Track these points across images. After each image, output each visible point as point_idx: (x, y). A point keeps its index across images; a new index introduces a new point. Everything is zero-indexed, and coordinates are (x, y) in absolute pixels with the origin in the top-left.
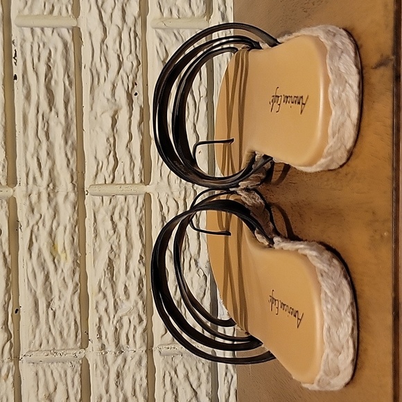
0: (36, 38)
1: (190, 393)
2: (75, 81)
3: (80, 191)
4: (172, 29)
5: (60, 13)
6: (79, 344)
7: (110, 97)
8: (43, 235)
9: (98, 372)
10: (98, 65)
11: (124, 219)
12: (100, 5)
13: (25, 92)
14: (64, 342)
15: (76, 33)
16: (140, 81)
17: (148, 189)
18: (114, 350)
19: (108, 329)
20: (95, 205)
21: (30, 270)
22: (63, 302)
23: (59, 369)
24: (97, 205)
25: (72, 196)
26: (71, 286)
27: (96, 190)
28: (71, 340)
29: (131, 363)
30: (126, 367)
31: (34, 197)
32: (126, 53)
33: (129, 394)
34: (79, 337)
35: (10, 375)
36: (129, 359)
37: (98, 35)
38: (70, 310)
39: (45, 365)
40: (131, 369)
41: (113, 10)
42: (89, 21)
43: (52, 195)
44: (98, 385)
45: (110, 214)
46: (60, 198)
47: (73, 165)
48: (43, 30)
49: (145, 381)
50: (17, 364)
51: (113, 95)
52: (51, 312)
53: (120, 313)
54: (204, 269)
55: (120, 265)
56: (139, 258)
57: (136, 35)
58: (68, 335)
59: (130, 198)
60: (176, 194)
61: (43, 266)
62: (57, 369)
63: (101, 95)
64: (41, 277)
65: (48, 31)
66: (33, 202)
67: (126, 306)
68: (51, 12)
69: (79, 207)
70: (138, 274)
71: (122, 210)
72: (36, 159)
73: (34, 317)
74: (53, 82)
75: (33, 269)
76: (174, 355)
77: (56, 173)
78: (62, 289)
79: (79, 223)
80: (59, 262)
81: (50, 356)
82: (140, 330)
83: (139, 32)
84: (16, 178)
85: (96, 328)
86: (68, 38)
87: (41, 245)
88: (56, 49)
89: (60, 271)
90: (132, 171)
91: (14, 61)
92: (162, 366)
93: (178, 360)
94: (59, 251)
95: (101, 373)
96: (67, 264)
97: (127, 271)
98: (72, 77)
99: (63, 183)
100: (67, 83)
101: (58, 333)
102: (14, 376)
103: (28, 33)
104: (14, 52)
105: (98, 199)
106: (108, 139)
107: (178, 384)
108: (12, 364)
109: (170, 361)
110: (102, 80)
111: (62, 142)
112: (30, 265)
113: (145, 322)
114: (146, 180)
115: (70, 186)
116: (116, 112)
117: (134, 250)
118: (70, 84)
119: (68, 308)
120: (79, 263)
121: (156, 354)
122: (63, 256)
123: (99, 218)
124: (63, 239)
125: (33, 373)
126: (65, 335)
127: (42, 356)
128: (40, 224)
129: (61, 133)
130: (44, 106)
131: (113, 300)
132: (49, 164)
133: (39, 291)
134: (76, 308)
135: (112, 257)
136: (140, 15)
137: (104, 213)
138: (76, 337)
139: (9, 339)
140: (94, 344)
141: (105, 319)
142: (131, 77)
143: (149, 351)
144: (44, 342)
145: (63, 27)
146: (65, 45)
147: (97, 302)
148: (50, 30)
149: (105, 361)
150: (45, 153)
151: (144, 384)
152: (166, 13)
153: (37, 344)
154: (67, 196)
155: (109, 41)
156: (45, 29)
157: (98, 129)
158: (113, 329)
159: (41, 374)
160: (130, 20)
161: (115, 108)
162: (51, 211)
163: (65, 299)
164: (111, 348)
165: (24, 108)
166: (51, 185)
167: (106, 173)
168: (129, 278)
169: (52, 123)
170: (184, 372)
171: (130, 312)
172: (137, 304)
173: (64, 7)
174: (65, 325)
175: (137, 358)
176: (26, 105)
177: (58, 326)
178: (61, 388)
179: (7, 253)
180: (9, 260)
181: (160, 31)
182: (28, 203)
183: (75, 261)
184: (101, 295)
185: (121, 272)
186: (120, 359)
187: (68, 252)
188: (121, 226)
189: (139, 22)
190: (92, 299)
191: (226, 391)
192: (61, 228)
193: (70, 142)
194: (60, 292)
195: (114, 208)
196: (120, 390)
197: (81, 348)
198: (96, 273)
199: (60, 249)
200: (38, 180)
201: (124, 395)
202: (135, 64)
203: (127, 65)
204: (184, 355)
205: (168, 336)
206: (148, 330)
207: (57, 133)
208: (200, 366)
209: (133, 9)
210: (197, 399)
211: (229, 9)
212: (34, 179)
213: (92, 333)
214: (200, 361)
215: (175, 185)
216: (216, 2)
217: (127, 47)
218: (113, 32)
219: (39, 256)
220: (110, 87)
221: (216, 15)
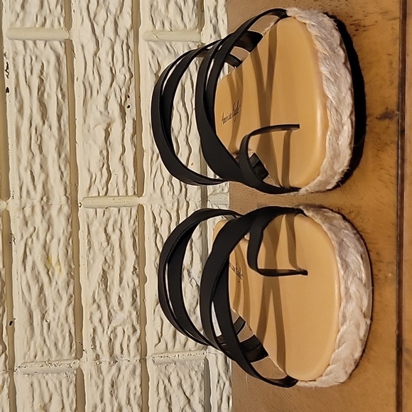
0: (28, 51)
1: (183, 400)
2: (67, 95)
3: (74, 204)
4: (164, 41)
5: (52, 25)
6: (74, 355)
7: (103, 110)
8: (37, 247)
9: (93, 381)
10: (91, 78)
11: (117, 231)
12: (92, 17)
13: (18, 105)
14: (59, 353)
15: (68, 45)
16: (132, 94)
17: (141, 200)
18: (108, 360)
19: (103, 339)
20: (88, 217)
21: (24, 283)
22: (57, 314)
23: (54, 380)
24: (91, 217)
25: (66, 209)
26: (65, 298)
27: (90, 202)
28: (66, 351)
29: (126, 373)
30: (121, 376)
31: (28, 211)
32: (118, 66)
33: (124, 402)
34: (74, 348)
35: (5, 387)
36: (123, 368)
37: (91, 47)
38: (64, 322)
39: (40, 376)
40: (125, 378)
41: (105, 23)
42: (81, 34)
43: (45, 208)
44: (93, 395)
45: (103, 226)
46: (54, 211)
47: (66, 178)
48: (35, 43)
49: (139, 390)
50: (11, 375)
51: (106, 108)
52: (45, 324)
53: (113, 324)
54: (197, 279)
55: (114, 276)
56: (132, 269)
57: (128, 47)
58: (63, 346)
59: (124, 211)
60: (169, 206)
61: (37, 278)
62: (52, 379)
63: (94, 107)
64: (35, 290)
65: (41, 44)
66: (27, 215)
67: (120, 317)
68: (44, 25)
69: (73, 221)
70: (131, 285)
71: (115, 222)
72: (29, 172)
73: (28, 329)
74: (46, 95)
75: (28, 282)
76: (168, 364)
77: (49, 186)
78: (57, 301)
79: (73, 236)
80: (53, 274)
81: (45, 367)
82: (134, 340)
83: (131, 44)
84: (9, 191)
85: (90, 339)
86: (61, 51)
87: (35, 258)
88: (49, 62)
89: (54, 283)
90: (125, 183)
91: (5, 73)
92: (156, 375)
93: (171, 368)
94: (53, 264)
95: (96, 383)
96: (61, 275)
97: (121, 283)
98: (65, 90)
99: (57, 196)
100: (60, 96)
101: (53, 344)
102: (9, 388)
103: (20, 45)
104: (6, 65)
105: (92, 212)
106: (101, 152)
107: (171, 392)
108: (7, 375)
109: (163, 370)
110: (95, 93)
111: (56, 156)
112: (24, 277)
113: (138, 332)
114: (139, 191)
115: (64, 198)
116: (109, 125)
117: (128, 262)
118: (63, 96)
119: (63, 319)
120: (73, 275)
121: (149, 363)
122: (57, 269)
123: (93, 230)
124: (57, 251)
125: (28, 384)
126: (60, 345)
127: (36, 367)
128: (34, 237)
129: (54, 146)
130: (37, 119)
131: (107, 311)
132: (43, 177)
133: (34, 303)
134: (71, 319)
135: (106, 269)
136: (132, 28)
137: (98, 225)
138: (71, 348)
139: (4, 351)
140: (88, 355)
141: (99, 330)
142: (124, 90)
143: (143, 360)
144: (39, 354)
145: (55, 40)
146: (58, 58)
147: (91, 313)
148: (43, 43)
149: (99, 370)
150: (39, 167)
151: (139, 393)
152: (158, 25)
153: (32, 355)
154: (60, 209)
155: (102, 53)
156: (38, 42)
157: (91, 142)
158: (107, 339)
159: (36, 385)
160: (122, 33)
161: (108, 121)
162: (45, 225)
163: (59, 310)
164: (105, 358)
165: (17, 122)
166: (45, 198)
167: (99, 185)
168: (123, 289)
169: (45, 136)
170: (178, 380)
171: (124, 322)
172: (131, 314)
173: (56, 20)
174: (59, 336)
175: (131, 367)
176: (19, 118)
177: (53, 337)
178: (56, 398)
179: (1, 267)
180: (3, 273)
181: (152, 44)
182: (22, 216)
183: (69, 273)
184: (95, 306)
185: (115, 283)
186: (114, 369)
187: (62, 264)
188: (115, 238)
189: (132, 34)
190: (86, 310)
191: (219, 397)
192: (55, 240)
193: (63, 156)
194: (54, 304)
195: (108, 220)
196: (114, 399)
197: (76, 358)
198: (90, 284)
199: (54, 261)
200: (32, 193)
201: (119, 404)
202: (128, 77)
203: (120, 77)
204: (178, 364)
205: (162, 345)
206: (141, 341)
207: (50, 145)
208: (193, 373)
209: (126, 22)
210: (190, 406)
211: (220, 22)
212: (28, 192)
213: (87, 344)
214: (193, 369)
215: (168, 197)
216: (208, 14)
217: (120, 59)
218: (105, 45)
219: (33, 269)
220: (103, 99)
221: (208, 28)
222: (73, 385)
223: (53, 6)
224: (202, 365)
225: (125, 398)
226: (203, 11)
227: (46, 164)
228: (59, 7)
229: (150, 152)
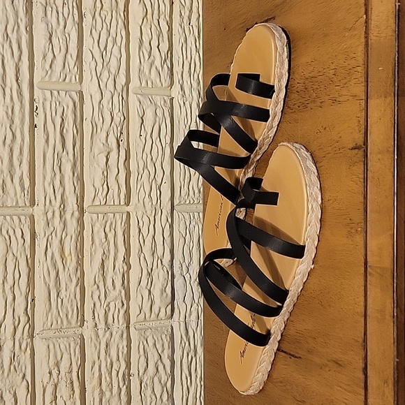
0: (54, 98)
1: (156, 356)
2: (80, 131)
3: (82, 211)
4: (148, 95)
5: (71, 80)
6: (79, 324)
7: (104, 142)
8: (56, 243)
9: (93, 344)
10: (97, 119)
11: (113, 231)
12: (98, 76)
13: (46, 137)
14: (69, 322)
15: (81, 94)
16: (125, 132)
18: (104, 327)
19: (100, 312)
20: (92, 220)
21: (45, 269)
22: (68, 292)
23: (65, 343)
24: (94, 220)
25: (76, 214)
26: (74, 281)
27: (92, 209)
28: (74, 321)
29: (116, 337)
30: (112, 339)
31: (50, 215)
32: (116, 111)
33: (114, 359)
34: (79, 318)
35: (28, 349)
36: (114, 333)
37: (98, 96)
38: (73, 299)
39: (54, 340)
40: (116, 340)
41: (108, 80)
42: (90, 87)
43: (62, 213)
44: (92, 354)
45: (103, 227)
46: (68, 216)
47: (78, 191)
48: (58, 92)
49: (126, 348)
50: (32, 341)
51: (107, 141)
52: (60, 300)
53: (108, 300)
54: (167, 266)
55: (109, 264)
56: (123, 259)
57: (123, 98)
58: (72, 317)
59: (117, 216)
60: (149, 212)
61: (55, 265)
62: (63, 343)
63: (98, 140)
64: (53, 274)
65: (63, 93)
66: (49, 218)
67: (113, 294)
68: (65, 80)
69: (81, 222)
70: (121, 271)
71: (112, 223)
72: (52, 187)
73: (48, 304)
74: (65, 130)
75: (48, 268)
76: (146, 330)
77: (65, 197)
78: (68, 283)
79: (80, 234)
80: (66, 263)
81: (57, 333)
82: (122, 312)
83: (125, 97)
84: (35, 200)
85: (91, 311)
86: (77, 101)
87: (54, 250)
88: (68, 107)
89: (67, 269)
90: (119, 196)
91: (35, 114)
92: (137, 338)
93: (148, 333)
94: (66, 255)
95: (95, 345)
96: (72, 263)
97: (114, 269)
98: (78, 127)
99: (70, 204)
100: (75, 132)
101: (65, 315)
102: (30, 350)
103: (48, 94)
104: (35, 108)
105: (95, 216)
106: (103, 172)
107: (148, 350)
108: (29, 340)
109: (143, 334)
110: (99, 130)
111: (71, 175)
112: (45, 265)
113: (125, 305)
114: (127, 204)
115: (76, 206)
116: (109, 153)
117: (119, 254)
118: (77, 131)
119: (72, 296)
121: (132, 329)
122: (69, 259)
123: (95, 230)
124: (69, 246)
125: (46, 347)
126: (70, 317)
127: (51, 334)
128: (54, 235)
129: (70, 167)
130: (59, 147)
131: (104, 290)
132: (61, 189)
133: (52, 284)
134: (78, 297)
135: (104, 259)
136: (125, 84)
137: (99, 226)
138: (77, 318)
139: (28, 321)
140: (89, 324)
141: (98, 305)
142: (119, 128)
143: (128, 327)
144: (55, 322)
145: (73, 91)
146: (74, 104)
147: (92, 292)
149: (97, 336)
150: (59, 182)
151: (125, 352)
152: (144, 84)
153: (49, 324)
154: (73, 214)
155: (105, 102)
156: (60, 92)
157: (95, 165)
158: (104, 312)
159: (51, 347)
160: (119, 88)
161: (108, 151)
162: (62, 225)
163: (69, 290)
164: (102, 326)
165: (44, 149)
166: (62, 206)
167: (101, 197)
168: (116, 274)
169: (63, 160)
170: (153, 341)
171: (116, 299)
172: (121, 292)
173: (74, 77)
174: (69, 309)
175: (120, 332)
176: (46, 147)
177: (65, 310)
178: (66, 356)
179: (29, 257)
180: (29, 261)
181: (139, 96)
182: (45, 219)
183: (77, 262)
184: (96, 286)
185: (109, 270)
186: (108, 334)
187: (73, 255)
188: (111, 236)
189: (125, 89)
190: (88, 290)
191: (181, 354)
192: (69, 237)
193: (76, 175)
194: (66, 284)
195: (106, 222)
196: (108, 356)
197: (80, 326)
198: (91, 271)
199: (67, 253)
200: (53, 202)
201: (111, 360)
202: (122, 119)
203: (117, 119)
204: (153, 329)
205: (142, 316)
206: (127, 312)
207: (67, 168)
208: (164, 336)
209: (122, 80)
210: (161, 361)
211: (185, 83)
212: (50, 201)
213: (88, 316)
214: (163, 333)
215: (148, 206)
216: (177, 77)
217: (118, 106)
218: (107, 96)
219: (52, 259)
220: (105, 135)
221: (177, 87)
222: (78, 347)
223: (71, 67)
224: (170, 330)
225: (116, 355)
226: (173, 75)
227: (64, 182)
228: (76, 67)
229: (137, 174)
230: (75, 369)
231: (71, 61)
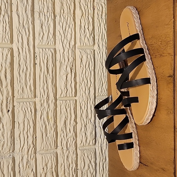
0: (43, 52)
1: (89, 161)
3: (56, 99)
4: (84, 49)
5: (51, 44)
7: (65, 70)
8: (45, 113)
9: (61, 156)
10: (62, 60)
11: (69, 108)
12: (62, 42)
13: (40, 69)
14: (51, 147)
15: (55, 50)
16: (74, 65)
17: (76, 98)
19: (64, 142)
20: (60, 103)
21: (41, 125)
22: (51, 134)
23: (49, 156)
25: (54, 101)
26: (53, 129)
28: (53, 147)
29: (71, 153)
30: (70, 154)
31: (42, 101)
32: (70, 57)
33: (71, 163)
34: (55, 145)
35: (34, 158)
36: (70, 152)
37: (62, 51)
38: (53, 137)
39: (45, 154)
41: (66, 43)
42: (59, 46)
43: (48, 101)
44: (61, 160)
45: (65, 106)
46: (50, 102)
47: (54, 91)
48: (45, 49)
49: (75, 158)
50: (36, 155)
51: (66, 69)
52: (47, 138)
53: (68, 137)
54: (93, 123)
55: (68, 122)
56: (74, 120)
57: (73, 51)
58: (52, 145)
59: (71, 101)
60: (85, 100)
61: (45, 123)
63: (63, 69)
64: (44, 127)
65: (47, 50)
66: (42, 103)
67: (69, 135)
68: (48, 44)
69: (56, 105)
70: (73, 125)
71: (69, 105)
72: (43, 89)
73: (42, 139)
74: (48, 65)
75: (42, 124)
76: (84, 150)
77: (49, 94)
78: (51, 130)
79: (55, 109)
80: (49, 122)
81: (46, 152)
82: (74, 142)
84: (36, 95)
85: (60, 142)
86: (53, 52)
87: (44, 116)
88: (49, 55)
89: (50, 125)
90: (72, 93)
91: (36, 59)
92: (80, 153)
94: (50, 119)
95: (62, 156)
96: (52, 122)
97: (70, 124)
98: (54, 64)
99: (51, 97)
100: (53, 66)
101: (49, 144)
102: (35, 159)
103: (41, 50)
104: (36, 56)
105: (62, 101)
106: (65, 83)
107: (85, 159)
108: (34, 155)
109: (83, 152)
110: (63, 65)
111: (51, 84)
112: (41, 123)
113: (75, 140)
114: (75, 96)
115: (53, 98)
116: (67, 75)
117: (72, 117)
119: (52, 136)
120: (55, 122)
121: (78, 150)
122: (51, 120)
123: (62, 107)
124: (51, 115)
125: (41, 157)
126: (51, 145)
127: (43, 152)
128: (44, 110)
129: (51, 81)
130: (46, 73)
131: (66, 133)
132: (47, 91)
133: (44, 131)
134: (55, 136)
135: (66, 120)
136: (74, 45)
139: (34, 147)
140: (59, 147)
141: (63, 139)
142: (72, 64)
143: (76, 149)
144: (45, 147)
145: (51, 48)
146: (52, 54)
147: (61, 134)
148: (48, 49)
149: (63, 153)
150: (46, 88)
151: (75, 160)
152: (82, 44)
153: (43, 148)
154: (52, 101)
155: (65, 53)
156: (46, 49)
157: (61, 80)
158: (66, 142)
159: (44, 157)
160: (71, 46)
161: (67, 73)
162: (47, 106)
164: (65, 148)
165: (40, 74)
166: (48, 98)
167: (64, 93)
168: (71, 126)
169: (48, 78)
170: (87, 155)
171: (71, 137)
172: (73, 134)
173: (52, 42)
174: (51, 141)
175: (73, 151)
176: (40, 73)
177: (49, 142)
178: (50, 162)
179: (34, 119)
180: (34, 121)
181: (80, 50)
182: (40, 103)
183: (54, 121)
184: (62, 132)
185: (68, 124)
186: (68, 152)
187: (52, 118)
188: (68, 110)
189: (74, 47)
190: (59, 134)
191: (99, 160)
192: (50, 111)
193: (53, 84)
194: (50, 131)
195: (66, 104)
196: (68, 161)
197: (56, 149)
198: (60, 125)
199: (50, 118)
200: (44, 96)
201: (69, 163)
202: (73, 60)
203: (70, 60)
204: (87, 150)
205: (82, 144)
206: (76, 143)
207: (50, 81)
208: (92, 153)
209: (72, 43)
210: (91, 163)
211: (100, 43)
212: (42, 95)
213: (59, 144)
214: (92, 151)
215: (84, 97)
216: (96, 41)
217: (71, 54)
218: (66, 50)
219: (43, 120)
220: (65, 67)
221: (96, 45)
222: (55, 157)
223: (51, 38)
224: (94, 150)
225: (71, 161)
226: (95, 40)
227: (48, 87)
228: (53, 38)
229: (79, 83)
230: (54, 167)
231: (51, 36)
